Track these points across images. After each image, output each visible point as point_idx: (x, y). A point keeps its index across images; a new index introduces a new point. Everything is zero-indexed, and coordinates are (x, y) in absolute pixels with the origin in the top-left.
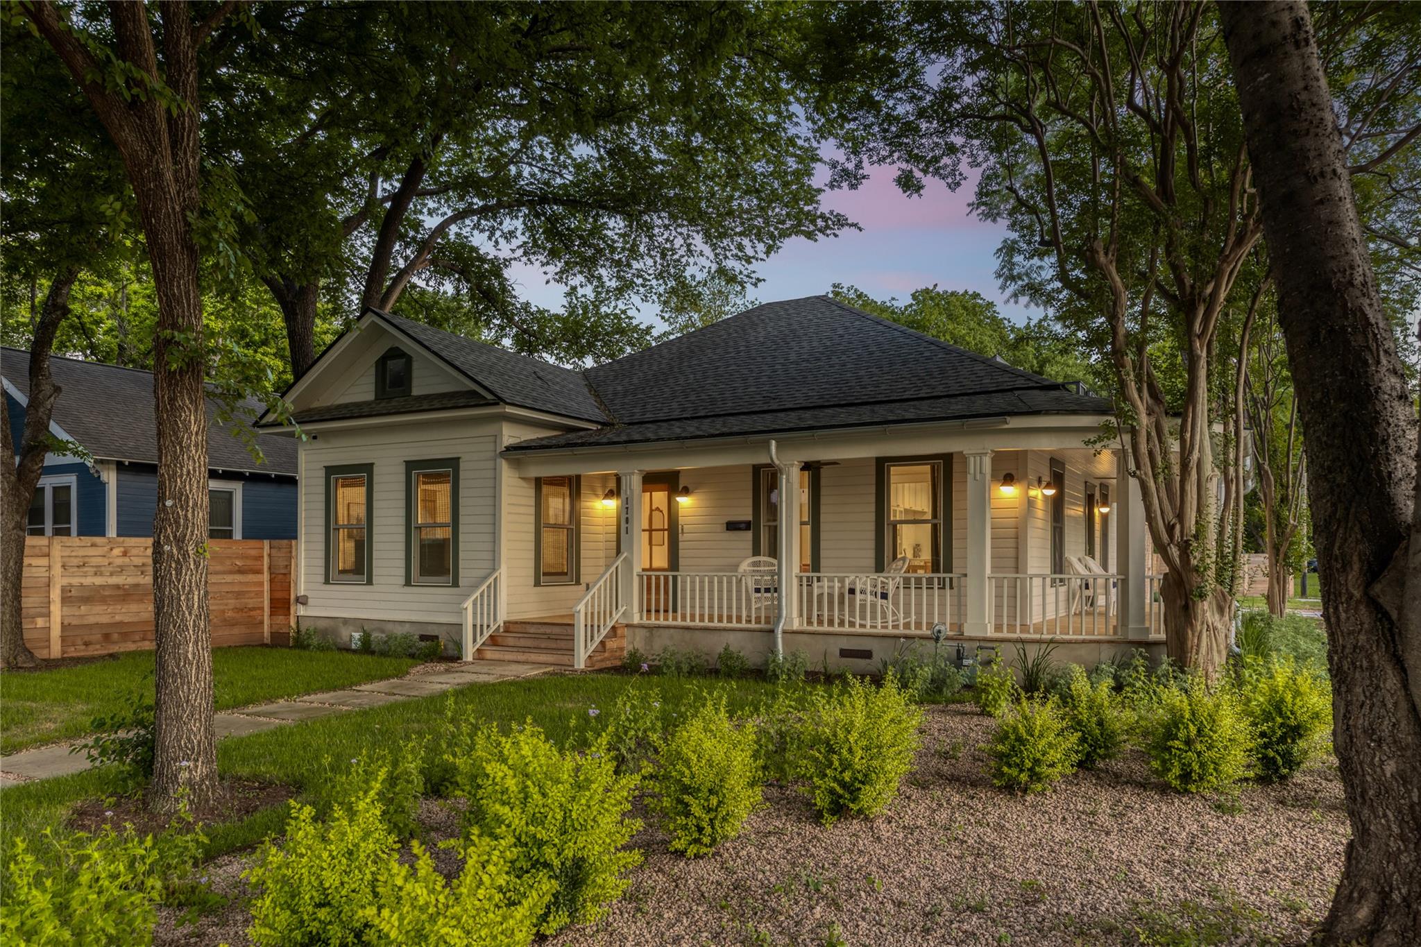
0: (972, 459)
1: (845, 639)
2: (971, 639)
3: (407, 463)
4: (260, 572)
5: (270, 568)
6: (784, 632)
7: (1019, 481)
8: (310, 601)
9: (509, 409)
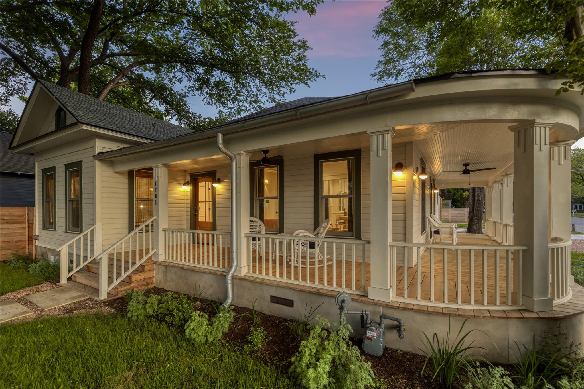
0: (375, 137)
1: (274, 289)
2: (374, 303)
3: (66, 165)
4: (23, 222)
5: (28, 221)
6: (233, 278)
7: (406, 167)
8: (40, 238)
9: (85, 127)
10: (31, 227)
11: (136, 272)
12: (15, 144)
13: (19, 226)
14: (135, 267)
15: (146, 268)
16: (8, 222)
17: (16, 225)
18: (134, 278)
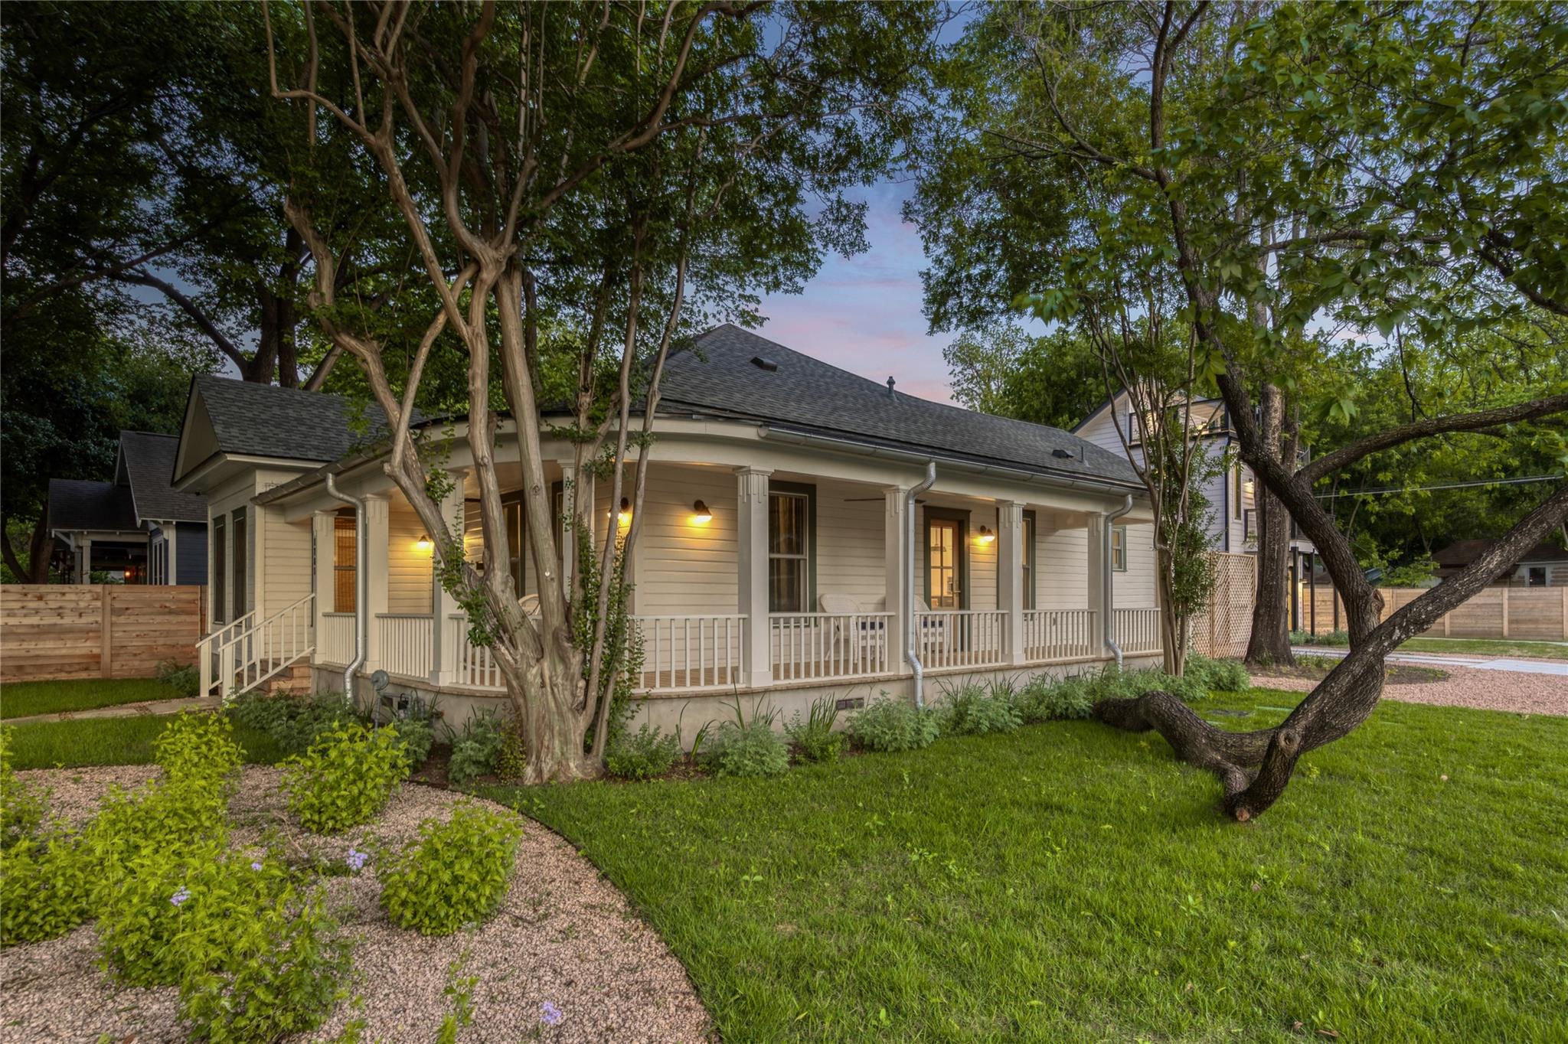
3: (232, 513)
5: (201, 610)
9: (230, 457)
10: (203, 621)
11: (278, 676)
12: (178, 476)
13: (188, 618)
14: (278, 669)
15: (296, 672)
16: (171, 612)
17: (182, 618)
18: (274, 686)
